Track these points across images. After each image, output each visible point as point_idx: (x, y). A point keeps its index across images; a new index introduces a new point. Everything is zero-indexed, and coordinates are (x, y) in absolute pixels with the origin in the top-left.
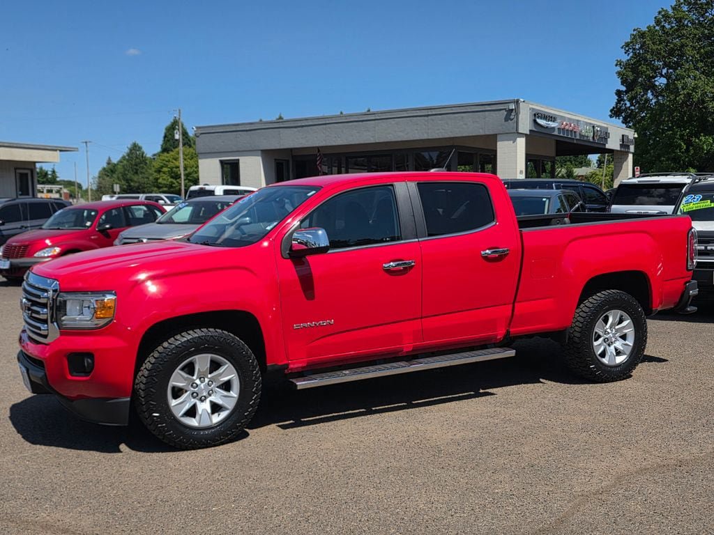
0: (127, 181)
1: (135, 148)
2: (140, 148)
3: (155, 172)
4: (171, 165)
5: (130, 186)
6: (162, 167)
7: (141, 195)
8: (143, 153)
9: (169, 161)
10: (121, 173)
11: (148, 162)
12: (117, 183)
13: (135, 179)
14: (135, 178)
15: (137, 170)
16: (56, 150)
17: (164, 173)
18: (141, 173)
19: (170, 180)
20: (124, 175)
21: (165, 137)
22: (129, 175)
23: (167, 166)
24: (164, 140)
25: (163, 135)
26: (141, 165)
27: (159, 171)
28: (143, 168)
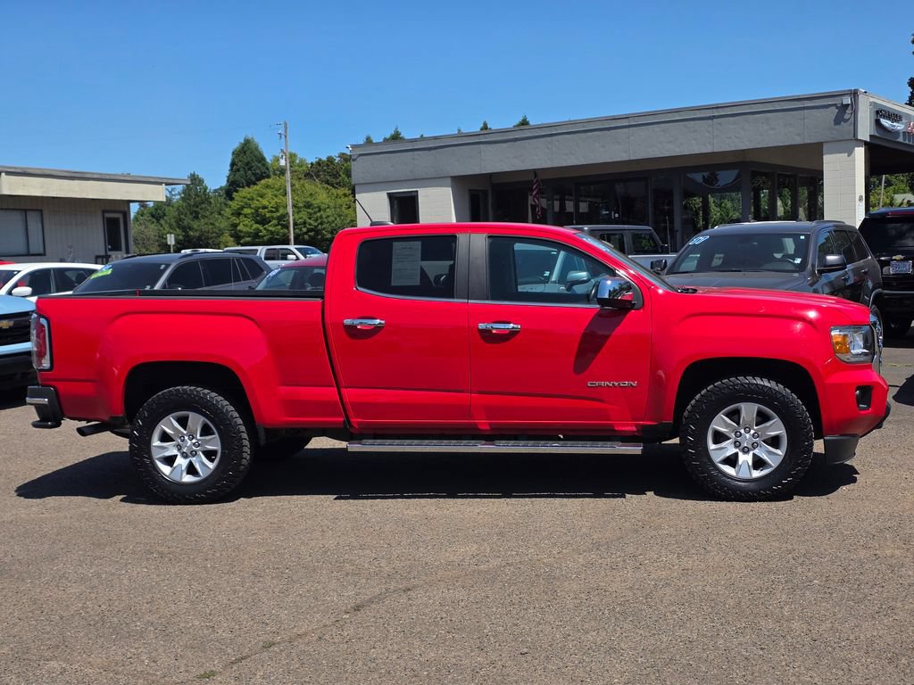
0: (184, 229)
1: (195, 180)
2: (201, 181)
3: (232, 214)
4: (255, 204)
5: (187, 236)
6: (243, 208)
7: (259, 248)
8: (206, 188)
9: (252, 199)
10: (174, 217)
11: (212, 200)
12: (171, 233)
13: (195, 226)
14: (195, 224)
15: (197, 213)
16: (161, 184)
17: (245, 216)
18: (204, 217)
19: (256, 226)
20: (179, 221)
21: (233, 164)
22: (187, 221)
23: (249, 206)
24: (231, 170)
25: (229, 161)
26: (203, 206)
27: (238, 213)
28: (206, 210)
